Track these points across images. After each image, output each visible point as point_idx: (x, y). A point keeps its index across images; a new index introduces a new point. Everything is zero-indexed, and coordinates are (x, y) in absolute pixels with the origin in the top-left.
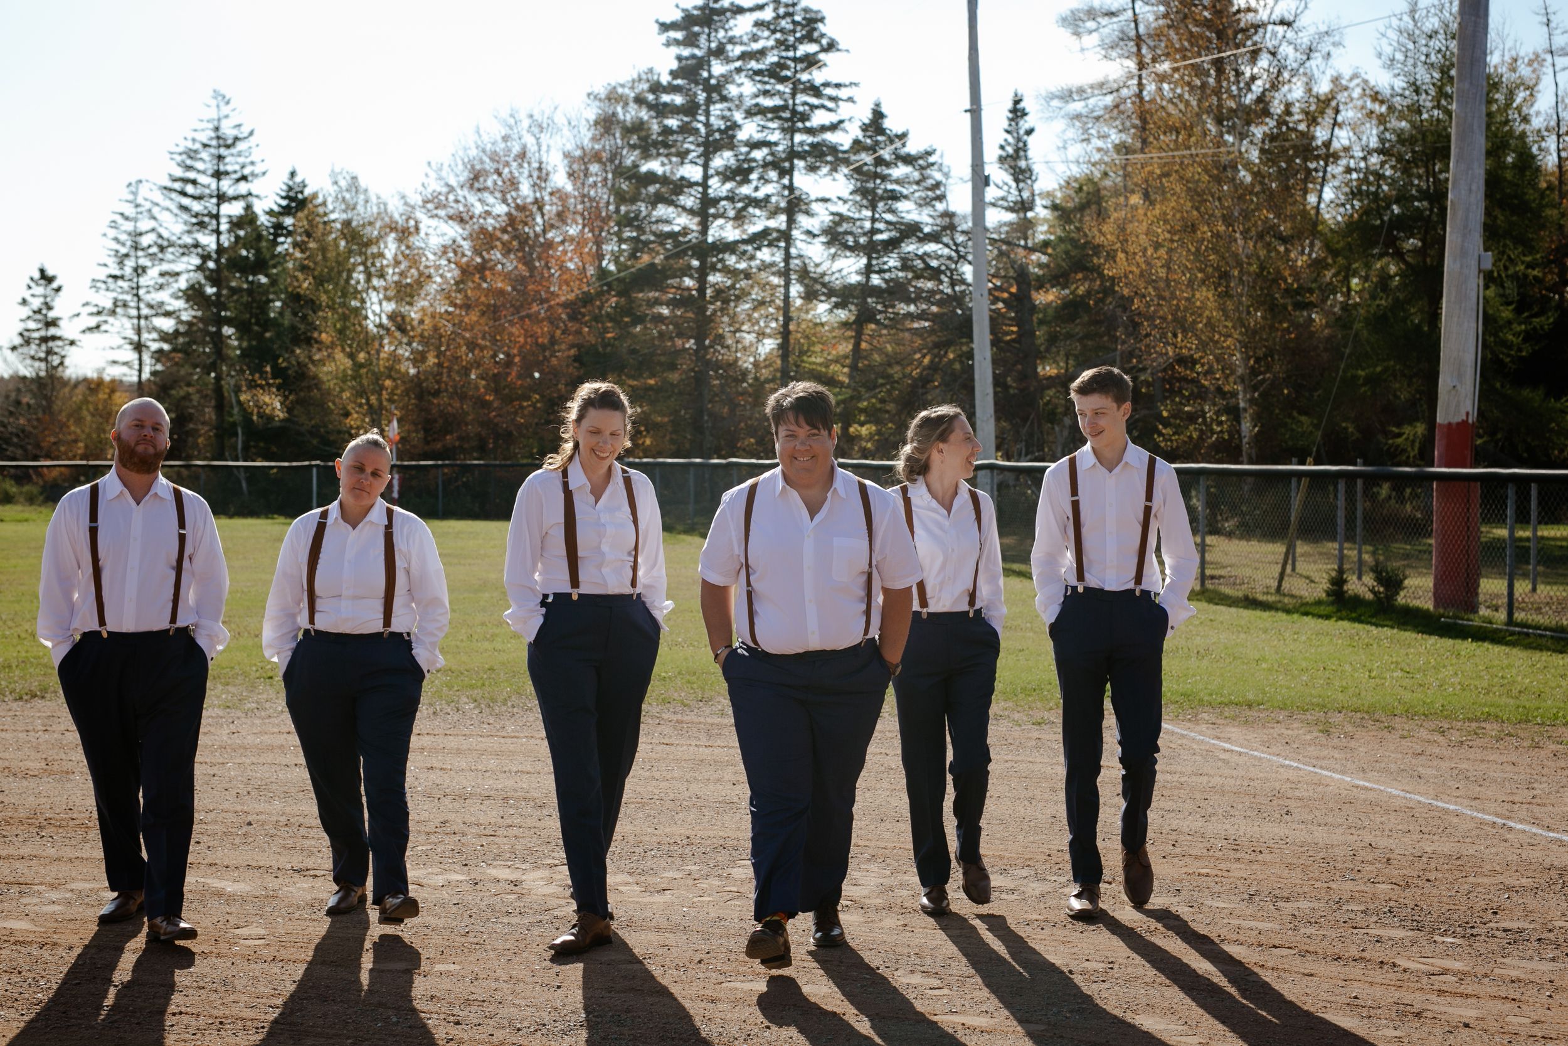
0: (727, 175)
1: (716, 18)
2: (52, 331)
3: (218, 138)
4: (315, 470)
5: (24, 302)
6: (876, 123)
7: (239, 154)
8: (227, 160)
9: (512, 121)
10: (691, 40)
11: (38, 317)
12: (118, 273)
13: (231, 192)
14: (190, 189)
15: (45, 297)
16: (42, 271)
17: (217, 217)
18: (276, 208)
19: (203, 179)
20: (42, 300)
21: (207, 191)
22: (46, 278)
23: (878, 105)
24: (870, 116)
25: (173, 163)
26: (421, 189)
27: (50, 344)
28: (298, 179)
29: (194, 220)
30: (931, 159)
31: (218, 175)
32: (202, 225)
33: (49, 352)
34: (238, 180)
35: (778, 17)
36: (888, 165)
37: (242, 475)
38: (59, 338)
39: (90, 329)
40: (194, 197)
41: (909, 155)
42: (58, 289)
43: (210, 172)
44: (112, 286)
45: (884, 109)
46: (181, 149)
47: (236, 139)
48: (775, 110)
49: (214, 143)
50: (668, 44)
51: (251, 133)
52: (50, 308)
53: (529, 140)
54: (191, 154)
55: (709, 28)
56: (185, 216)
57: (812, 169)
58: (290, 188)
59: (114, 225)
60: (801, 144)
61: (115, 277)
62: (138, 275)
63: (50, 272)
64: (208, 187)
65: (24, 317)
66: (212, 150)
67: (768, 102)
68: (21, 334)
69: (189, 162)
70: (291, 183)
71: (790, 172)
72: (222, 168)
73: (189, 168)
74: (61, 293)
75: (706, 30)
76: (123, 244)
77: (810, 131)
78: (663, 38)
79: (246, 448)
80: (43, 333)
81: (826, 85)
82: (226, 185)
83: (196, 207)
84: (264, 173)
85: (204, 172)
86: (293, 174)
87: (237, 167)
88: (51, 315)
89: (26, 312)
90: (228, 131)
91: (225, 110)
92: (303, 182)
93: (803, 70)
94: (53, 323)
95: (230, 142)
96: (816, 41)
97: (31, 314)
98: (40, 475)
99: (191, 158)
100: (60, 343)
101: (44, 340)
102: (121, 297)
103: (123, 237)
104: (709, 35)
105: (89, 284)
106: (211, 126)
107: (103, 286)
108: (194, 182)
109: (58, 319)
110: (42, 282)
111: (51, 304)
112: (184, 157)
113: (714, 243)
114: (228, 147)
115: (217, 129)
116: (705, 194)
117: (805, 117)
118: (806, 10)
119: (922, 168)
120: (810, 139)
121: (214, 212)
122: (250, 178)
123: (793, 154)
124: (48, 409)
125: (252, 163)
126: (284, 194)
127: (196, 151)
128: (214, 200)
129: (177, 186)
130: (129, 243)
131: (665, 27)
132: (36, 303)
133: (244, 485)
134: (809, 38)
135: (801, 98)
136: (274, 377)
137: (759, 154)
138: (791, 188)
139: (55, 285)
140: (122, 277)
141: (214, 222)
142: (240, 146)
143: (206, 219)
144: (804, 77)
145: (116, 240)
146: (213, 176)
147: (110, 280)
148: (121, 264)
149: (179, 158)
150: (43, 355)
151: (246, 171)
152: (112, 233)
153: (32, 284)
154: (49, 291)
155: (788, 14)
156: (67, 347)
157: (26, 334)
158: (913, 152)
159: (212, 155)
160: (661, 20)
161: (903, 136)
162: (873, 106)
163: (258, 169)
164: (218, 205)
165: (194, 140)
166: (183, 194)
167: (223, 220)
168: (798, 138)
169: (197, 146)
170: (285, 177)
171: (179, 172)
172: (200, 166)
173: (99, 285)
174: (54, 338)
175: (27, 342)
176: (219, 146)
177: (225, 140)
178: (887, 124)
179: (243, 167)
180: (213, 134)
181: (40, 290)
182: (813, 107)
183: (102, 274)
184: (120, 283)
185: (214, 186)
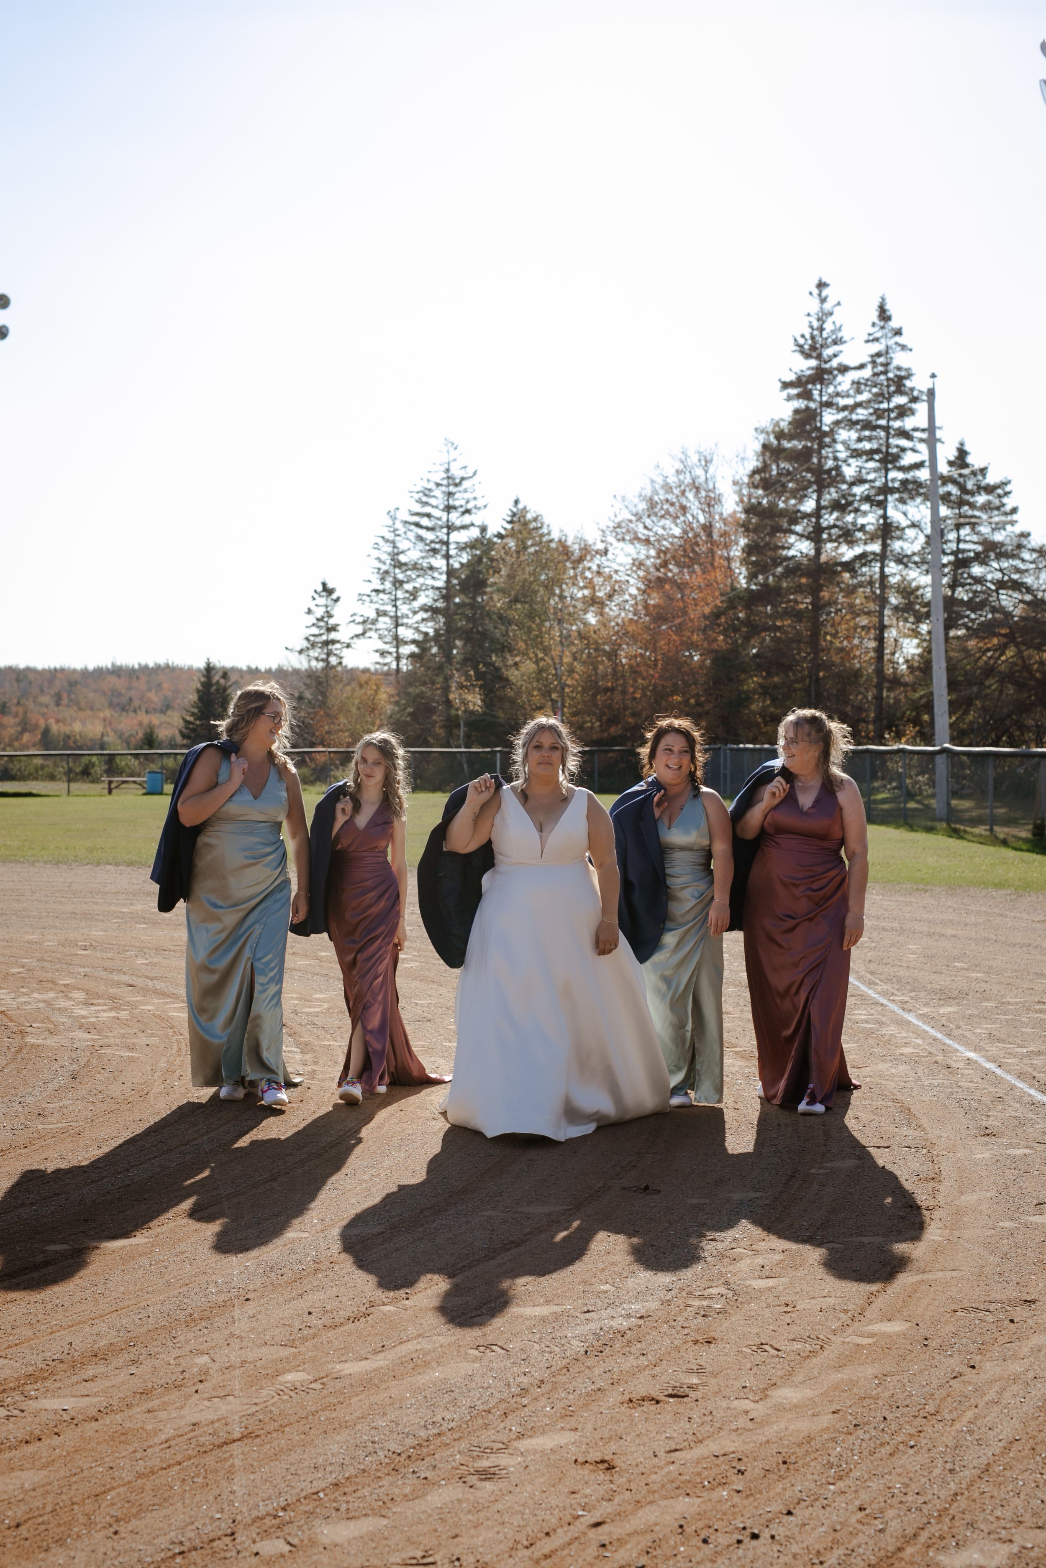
0: (836, 506)
1: (826, 376)
2: (333, 636)
3: (448, 478)
4: (498, 755)
5: (309, 611)
6: (961, 458)
7: (465, 491)
8: (456, 496)
9: (683, 457)
10: (807, 395)
11: (322, 624)
12: (381, 587)
13: (458, 523)
14: (425, 522)
15: (327, 606)
16: (324, 584)
17: (447, 543)
18: (503, 532)
19: (436, 513)
20: (324, 609)
21: (440, 523)
22: (327, 590)
23: (962, 444)
24: (956, 454)
25: (413, 501)
26: (613, 517)
27: (330, 647)
28: (520, 506)
29: (427, 548)
30: (1008, 489)
31: (449, 508)
32: (435, 551)
33: (329, 654)
34: (463, 513)
35: (875, 375)
36: (972, 493)
37: (464, 759)
38: (338, 642)
39: (357, 636)
40: (428, 529)
41: (988, 485)
42: (337, 600)
43: (442, 507)
44: (375, 599)
45: (967, 448)
46: (419, 488)
47: (463, 479)
48: (872, 452)
49: (445, 482)
50: (789, 398)
51: (475, 473)
52: (330, 616)
53: (699, 472)
54: (427, 492)
55: (822, 384)
56: (421, 545)
57: (902, 501)
58: (514, 515)
59: (376, 546)
60: (893, 480)
61: (377, 591)
62: (396, 589)
63: (330, 585)
64: (439, 519)
65: (310, 624)
66: (444, 489)
67: (867, 446)
68: (307, 639)
69: (424, 499)
70: (515, 510)
71: (882, 505)
72: (451, 502)
73: (426, 504)
74: (339, 603)
75: (819, 387)
76: (384, 563)
77: (902, 469)
78: (785, 394)
79: (468, 736)
80: (324, 638)
81: (915, 430)
82: (455, 518)
83: (429, 536)
84: (485, 506)
85: (436, 507)
86: (516, 502)
87: (463, 502)
88: (332, 622)
89: (311, 619)
90: (457, 473)
91: (454, 454)
92: (525, 508)
93: (896, 418)
94: (332, 629)
95: (457, 481)
96: (906, 394)
97: (315, 621)
98: (312, 760)
99: (426, 495)
100: (338, 646)
101: (327, 643)
102: (382, 608)
103: (384, 557)
104: (821, 391)
105: (357, 597)
106: (443, 468)
107: (368, 599)
108: (428, 516)
109: (337, 625)
110: (324, 594)
111: (333, 613)
112: (421, 495)
113: (826, 563)
114: (456, 485)
115: (448, 470)
116: (818, 523)
117: (897, 457)
118: (899, 368)
119: (1000, 496)
120: (900, 475)
121: (445, 538)
122: (474, 511)
123: (886, 490)
124: (323, 704)
125: (475, 498)
126: (509, 519)
127: (430, 490)
128: (445, 530)
129: (416, 519)
130: (388, 562)
131: (786, 385)
132: (319, 612)
133: (465, 767)
134: (900, 391)
135: (894, 441)
136: (477, 680)
137: (858, 490)
138: (885, 517)
139: (334, 596)
140: (384, 591)
141: (444, 548)
142: (465, 484)
143: (437, 546)
144: (897, 424)
145: (378, 559)
146: (443, 510)
147: (374, 594)
148: (383, 579)
149: (417, 496)
150: (324, 656)
151: (469, 506)
152: (376, 554)
153: (316, 596)
154: (329, 602)
155: (885, 373)
156: (345, 650)
157: (312, 638)
158: (992, 483)
159: (444, 492)
160: (783, 380)
161: (983, 471)
162: (958, 445)
163: (480, 503)
164: (448, 534)
165: (428, 480)
166: (417, 525)
167: (452, 546)
168: (892, 474)
169: (432, 486)
170: (511, 505)
171: (418, 508)
172: (433, 501)
173: (364, 598)
174: (333, 642)
175: (313, 645)
176: (448, 485)
177: (454, 479)
178: (969, 459)
179: (468, 502)
180: (445, 476)
181: (322, 601)
182: (903, 450)
183: (367, 589)
184: (381, 596)
185: (444, 519)
